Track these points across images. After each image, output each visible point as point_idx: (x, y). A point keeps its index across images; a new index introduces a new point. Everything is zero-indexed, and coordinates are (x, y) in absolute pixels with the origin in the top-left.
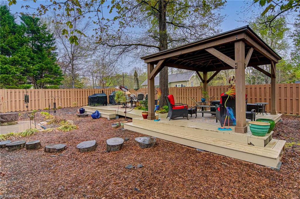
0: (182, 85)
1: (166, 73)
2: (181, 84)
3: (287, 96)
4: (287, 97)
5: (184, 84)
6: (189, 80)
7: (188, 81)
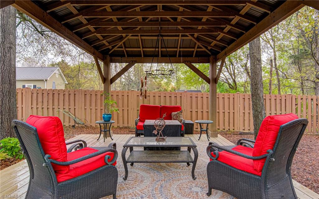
0: (35, 86)
1: (10, 48)
2: (32, 85)
3: (198, 107)
4: (197, 109)
5: (39, 85)
6: (48, 79)
7: (46, 80)
